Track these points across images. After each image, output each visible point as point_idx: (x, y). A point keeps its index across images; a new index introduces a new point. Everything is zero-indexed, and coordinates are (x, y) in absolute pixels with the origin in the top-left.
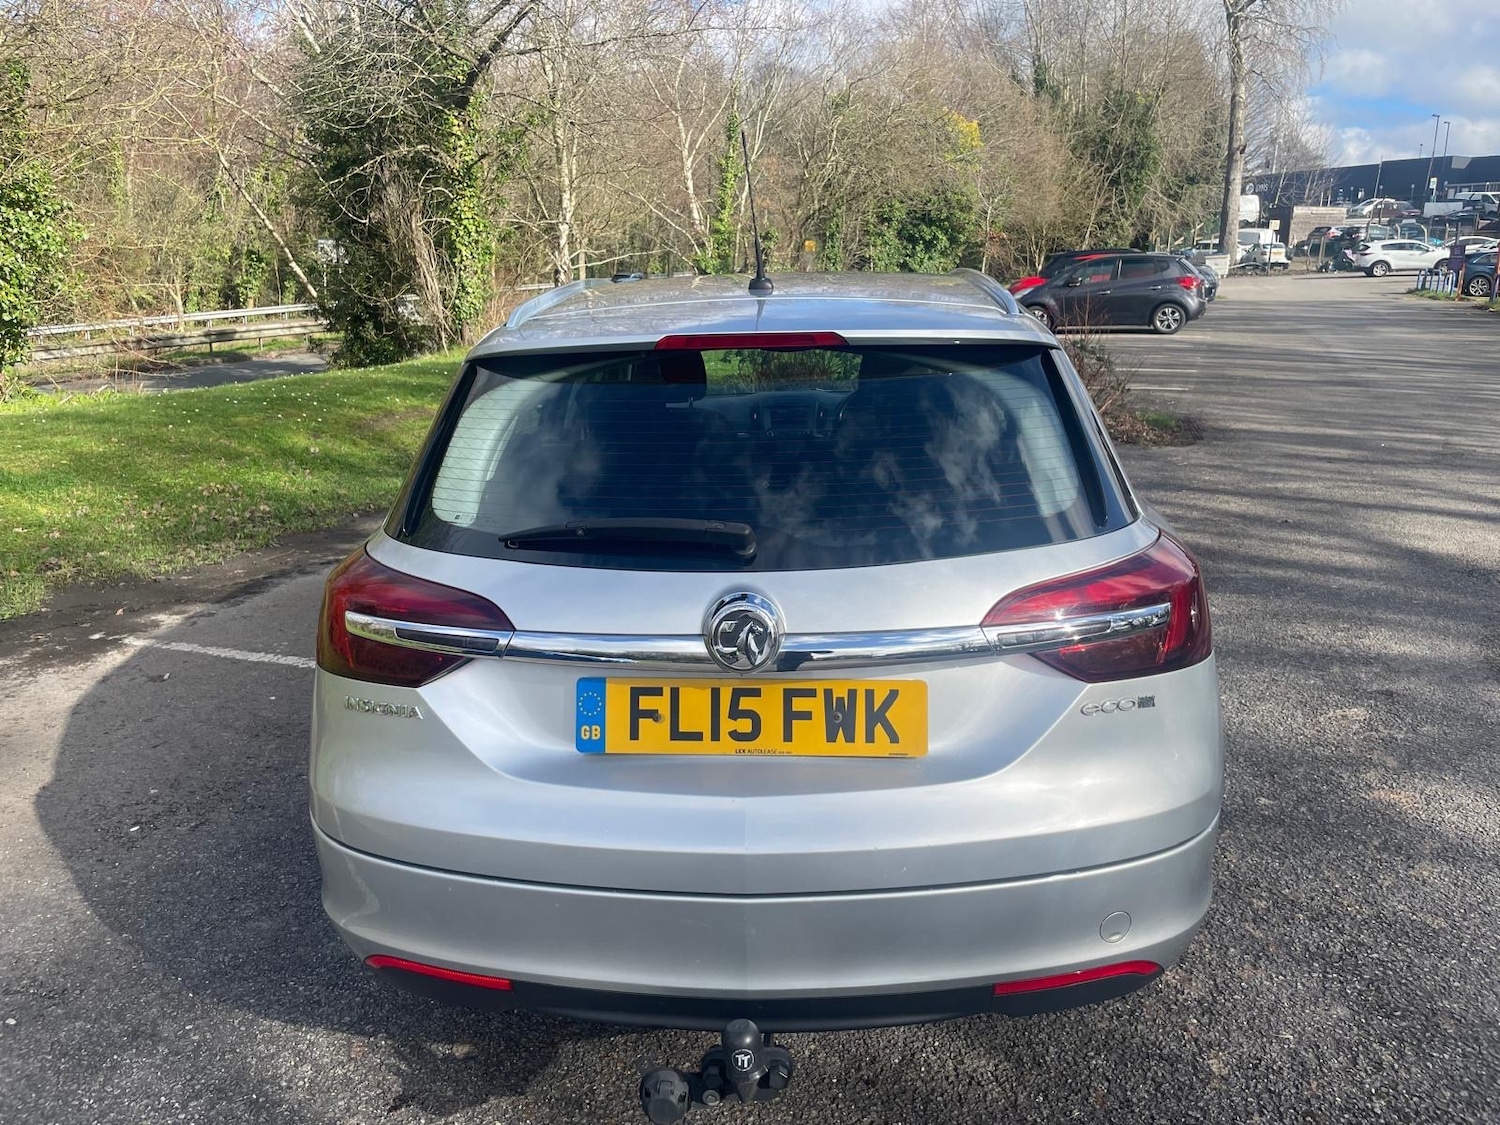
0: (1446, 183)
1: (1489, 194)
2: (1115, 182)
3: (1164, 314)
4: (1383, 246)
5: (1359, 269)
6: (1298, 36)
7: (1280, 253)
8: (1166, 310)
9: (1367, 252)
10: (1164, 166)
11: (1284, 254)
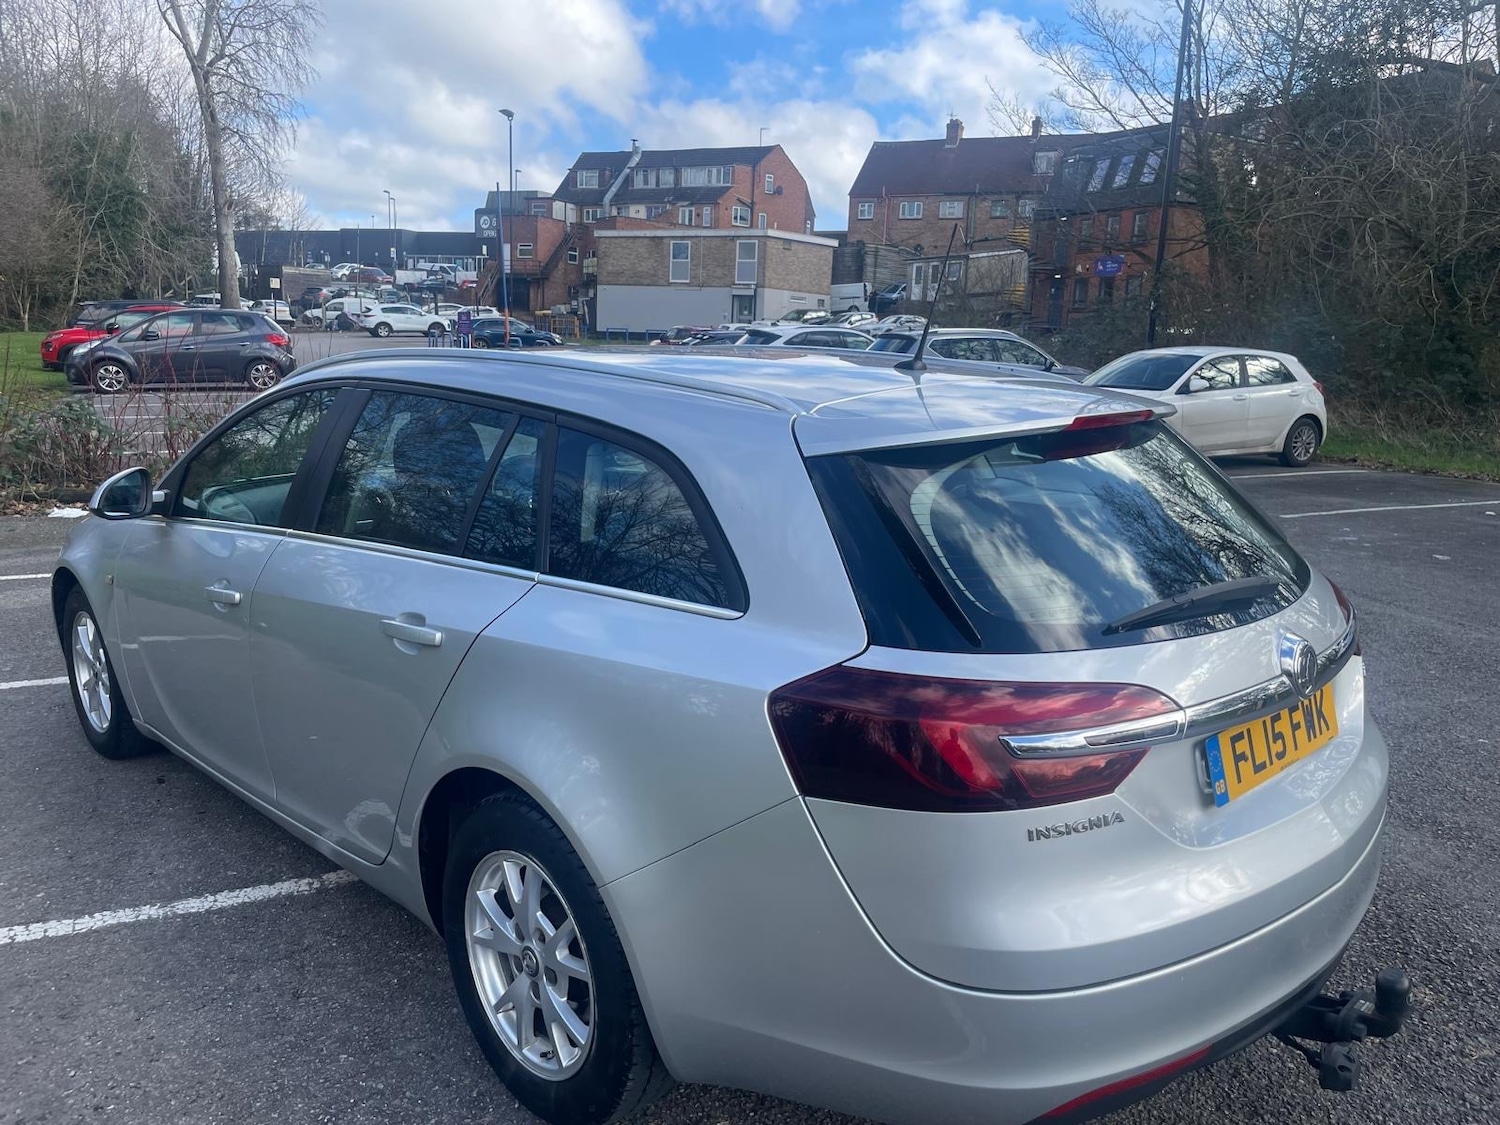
0: (405, 253)
1: (445, 265)
2: (100, 225)
3: (257, 370)
4: (382, 309)
5: (365, 329)
6: (267, 100)
7: (284, 311)
8: (260, 367)
9: (369, 314)
10: (152, 215)
11: (288, 313)
